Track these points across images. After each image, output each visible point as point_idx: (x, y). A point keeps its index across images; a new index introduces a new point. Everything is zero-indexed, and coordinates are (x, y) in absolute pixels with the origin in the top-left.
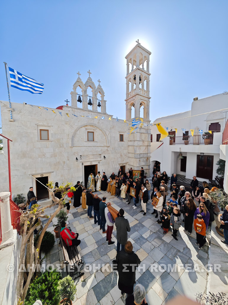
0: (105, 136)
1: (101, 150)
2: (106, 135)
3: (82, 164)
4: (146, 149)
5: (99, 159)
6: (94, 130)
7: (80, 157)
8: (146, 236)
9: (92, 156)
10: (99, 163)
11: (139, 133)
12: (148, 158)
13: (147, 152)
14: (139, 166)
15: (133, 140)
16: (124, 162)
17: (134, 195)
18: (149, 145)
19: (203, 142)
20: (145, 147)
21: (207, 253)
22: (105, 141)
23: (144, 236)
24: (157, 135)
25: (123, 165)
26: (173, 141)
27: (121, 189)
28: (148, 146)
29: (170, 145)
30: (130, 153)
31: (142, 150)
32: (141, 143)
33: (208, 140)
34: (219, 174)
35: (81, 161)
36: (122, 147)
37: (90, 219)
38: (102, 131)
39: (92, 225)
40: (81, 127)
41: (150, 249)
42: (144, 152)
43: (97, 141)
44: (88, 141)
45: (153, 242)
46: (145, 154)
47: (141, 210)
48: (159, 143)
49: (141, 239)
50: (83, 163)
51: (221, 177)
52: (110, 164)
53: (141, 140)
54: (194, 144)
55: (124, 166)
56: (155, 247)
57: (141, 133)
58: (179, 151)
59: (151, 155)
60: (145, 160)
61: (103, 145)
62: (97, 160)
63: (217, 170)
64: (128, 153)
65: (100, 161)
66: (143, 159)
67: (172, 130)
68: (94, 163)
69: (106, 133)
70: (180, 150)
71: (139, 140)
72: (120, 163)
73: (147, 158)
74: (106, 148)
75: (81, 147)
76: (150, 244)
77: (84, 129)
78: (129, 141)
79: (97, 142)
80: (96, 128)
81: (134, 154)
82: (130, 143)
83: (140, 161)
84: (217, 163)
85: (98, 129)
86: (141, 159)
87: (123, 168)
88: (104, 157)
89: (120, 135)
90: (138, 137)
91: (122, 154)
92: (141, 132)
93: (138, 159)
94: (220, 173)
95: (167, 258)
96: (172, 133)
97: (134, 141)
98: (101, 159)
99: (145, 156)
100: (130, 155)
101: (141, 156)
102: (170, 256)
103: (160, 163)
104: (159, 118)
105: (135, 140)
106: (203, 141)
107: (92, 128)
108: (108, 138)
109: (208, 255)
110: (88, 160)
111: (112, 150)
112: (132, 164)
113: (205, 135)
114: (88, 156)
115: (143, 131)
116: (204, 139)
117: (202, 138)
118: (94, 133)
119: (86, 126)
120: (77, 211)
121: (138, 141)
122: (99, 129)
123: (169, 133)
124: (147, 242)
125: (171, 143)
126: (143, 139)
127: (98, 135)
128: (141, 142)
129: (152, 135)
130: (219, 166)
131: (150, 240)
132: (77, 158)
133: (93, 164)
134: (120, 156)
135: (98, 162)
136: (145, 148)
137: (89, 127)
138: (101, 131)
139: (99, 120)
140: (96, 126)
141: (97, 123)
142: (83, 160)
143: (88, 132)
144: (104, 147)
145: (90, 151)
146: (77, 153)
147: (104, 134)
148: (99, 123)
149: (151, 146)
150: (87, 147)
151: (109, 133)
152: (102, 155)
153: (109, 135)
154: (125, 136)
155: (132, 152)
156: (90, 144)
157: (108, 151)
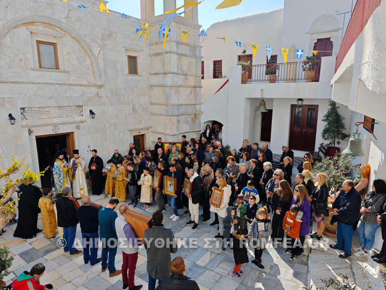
0: (90, 58)
1: (82, 95)
2: (93, 54)
3: (30, 132)
4: (193, 93)
5: (78, 119)
6: (55, 37)
7: (19, 111)
8: (204, 262)
9: (57, 111)
10: (78, 127)
11: (176, 55)
12: (195, 115)
13: (193, 102)
14: (178, 133)
15: (162, 72)
16: (142, 126)
17: (173, 191)
18: (197, 85)
19: (303, 77)
20: (190, 89)
21: (306, 264)
22: (91, 72)
23: (199, 263)
24: (215, 62)
25: (141, 134)
26: (247, 75)
27: (139, 183)
28: (195, 87)
29: (242, 83)
30: (154, 104)
31: (183, 97)
32: (179, 80)
33: (312, 73)
34: (325, 139)
35: (24, 122)
36: (135, 89)
37: (73, 257)
38: (79, 43)
39: (80, 267)
40: (16, 27)
41: (212, 281)
42: (188, 102)
43: (67, 69)
44: (40, 67)
45: (218, 270)
46: (189, 106)
47: (188, 221)
48: (220, 82)
49: (194, 269)
50: (32, 129)
51: (329, 145)
52: (108, 131)
53: (180, 72)
54: (287, 80)
55: (143, 135)
56: (222, 276)
57: (181, 55)
58: (259, 96)
59: (203, 108)
60: (190, 120)
61: (86, 83)
62: (72, 120)
63: (324, 131)
64: (151, 104)
65: (81, 124)
66: (186, 116)
67: (245, 52)
68: (62, 130)
69: (91, 50)
70: (262, 94)
71: (175, 70)
72: (132, 128)
73: (193, 115)
74: (94, 90)
75: (22, 85)
76: (212, 273)
77: (23, 31)
78: (150, 74)
79: (68, 72)
80: (63, 32)
81: (164, 107)
82: (155, 80)
83: (178, 121)
84: (323, 118)
85: (69, 36)
86: (182, 118)
87: (139, 141)
88: (92, 113)
89: (130, 57)
90: (172, 62)
91: (136, 107)
92: (179, 52)
93: (176, 118)
94: (328, 136)
95: (244, 288)
96: (245, 58)
97: (165, 74)
98: (83, 118)
99: (190, 110)
100: (155, 109)
101: (182, 110)
102: (248, 284)
103: (223, 125)
104: (219, 23)
105: (166, 71)
106: (302, 74)
107: (48, 30)
108: (97, 63)
109: (308, 267)
110: (48, 121)
111: (109, 95)
112: (163, 131)
113: (308, 63)
114: (46, 109)
115: (184, 50)
116: (304, 70)
117: (301, 67)
118: (58, 47)
119: (32, 23)
120: (31, 247)
121: (174, 73)
122: (71, 35)
123: (240, 58)
124: (207, 271)
125: (244, 79)
126: (185, 69)
127: (69, 53)
128: (181, 77)
129: (203, 62)
130: (326, 123)
131: (213, 267)
132: (10, 115)
134: (131, 111)
135: (75, 125)
136: (189, 92)
137: (40, 28)
138: (76, 44)
139: (70, 10)
140: (62, 27)
141: (64, 19)
142: (30, 122)
143: (39, 42)
144: (87, 87)
145: (50, 98)
146: (10, 103)
147: (88, 52)
148: (69, 18)
149: (201, 87)
150: (38, 85)
151: (100, 50)
152: (83, 107)
153: (100, 56)
154: (142, 61)
155: (160, 101)
156: (48, 76)
157: (100, 97)
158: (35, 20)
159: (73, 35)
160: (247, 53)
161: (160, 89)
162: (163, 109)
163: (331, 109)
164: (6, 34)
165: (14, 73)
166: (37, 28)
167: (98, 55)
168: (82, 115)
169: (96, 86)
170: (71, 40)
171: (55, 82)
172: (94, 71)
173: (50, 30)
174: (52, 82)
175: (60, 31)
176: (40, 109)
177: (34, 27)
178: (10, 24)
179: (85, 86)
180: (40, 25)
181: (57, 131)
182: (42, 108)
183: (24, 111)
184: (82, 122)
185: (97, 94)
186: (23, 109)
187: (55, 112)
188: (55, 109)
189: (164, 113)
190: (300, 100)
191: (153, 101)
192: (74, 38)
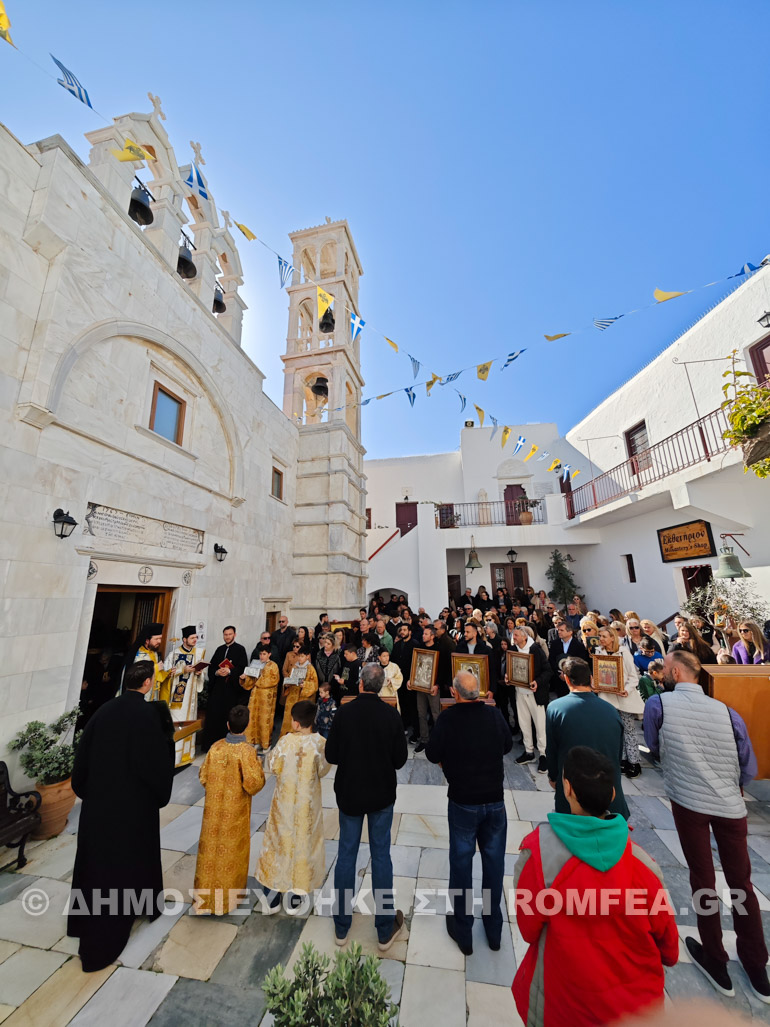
0: (231, 447)
1: (208, 510)
2: (237, 442)
4: (358, 544)
5: (194, 558)
6: (186, 390)
7: (84, 510)
9: (161, 531)
10: (187, 578)
11: (347, 478)
12: (360, 579)
13: (359, 557)
14: (346, 606)
15: (324, 501)
16: (280, 595)
18: (362, 531)
20: (355, 535)
22: (227, 473)
25: (275, 609)
28: (361, 534)
29: (441, 527)
30: (302, 555)
31: (350, 546)
32: (349, 518)
35: (87, 541)
36: (277, 524)
38: (221, 417)
40: (129, 337)
42: (354, 554)
43: (193, 452)
44: (151, 427)
46: (356, 563)
47: (520, 755)
50: (98, 563)
52: (235, 596)
57: (350, 481)
60: (355, 585)
61: (216, 488)
62: (182, 559)
64: (294, 555)
65: (196, 572)
66: (352, 579)
67: (406, 498)
68: (159, 579)
69: (237, 435)
72: (268, 595)
73: (358, 579)
74: (226, 506)
75: (107, 450)
77: (140, 349)
78: (297, 506)
79: (193, 459)
80: (201, 389)
81: (325, 558)
82: (306, 515)
85: (207, 400)
86: (349, 582)
88: (219, 550)
89: (275, 471)
90: (344, 487)
91: (277, 556)
93: (345, 578)
96: (406, 508)
97: (329, 504)
98: (201, 558)
99: (356, 569)
100: (304, 564)
103: (407, 596)
105: (332, 499)
107: (179, 373)
108: (242, 459)
110: (134, 551)
111: (246, 524)
114: (141, 522)
118: (188, 409)
119: (159, 346)
121: (346, 504)
122: (211, 399)
125: (444, 523)
127: (202, 427)
132: (60, 513)
133: (151, 584)
134: (270, 563)
135: (183, 571)
136: (355, 539)
137: (168, 363)
138: (215, 417)
139: (220, 360)
140: (204, 379)
141: (212, 367)
142: (100, 542)
143: (159, 389)
144: (218, 498)
145: (155, 498)
147: (229, 438)
148: (219, 371)
149: (366, 536)
150: (141, 464)
151: (248, 442)
152: (206, 535)
153: (247, 450)
154: (288, 481)
155: (314, 550)
156: (161, 452)
157: (233, 523)
158: (168, 343)
159: (217, 399)
160: (411, 500)
161: (315, 528)
162: (322, 564)
163: (554, 564)
164: (107, 339)
165: (99, 419)
166: (164, 360)
167: (246, 445)
168: (201, 552)
169: (231, 500)
170: (210, 407)
171: (171, 470)
172: (232, 472)
173: (182, 375)
174: (165, 466)
175: (198, 385)
176: (129, 517)
177: (159, 357)
178: (127, 326)
179: (216, 494)
180: (169, 359)
181: (148, 578)
182: (133, 515)
183: (92, 514)
184: (199, 566)
185: (230, 516)
186: (93, 506)
187: (154, 531)
188: (156, 524)
189: (324, 570)
190: (512, 552)
191: (297, 551)
192: (215, 406)
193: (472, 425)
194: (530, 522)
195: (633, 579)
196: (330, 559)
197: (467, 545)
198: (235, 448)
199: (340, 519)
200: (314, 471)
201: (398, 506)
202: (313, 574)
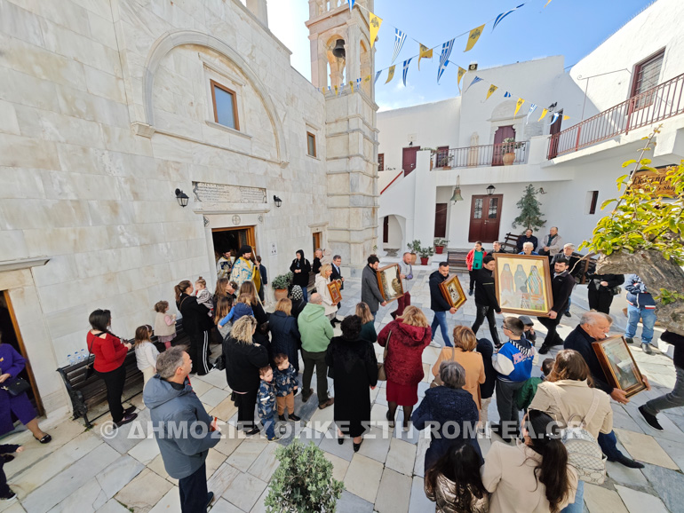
0: (274, 124)
1: (266, 173)
2: (277, 118)
3: (206, 222)
5: (262, 207)
6: (234, 82)
7: (191, 187)
9: (239, 192)
10: (260, 219)
11: (362, 135)
12: (374, 208)
13: (372, 194)
14: (363, 228)
15: (346, 155)
16: (321, 221)
18: (375, 174)
22: (274, 144)
24: (378, 156)
25: (317, 231)
28: (374, 177)
29: (437, 167)
30: (333, 195)
31: (366, 186)
35: (198, 206)
36: (314, 175)
38: (263, 99)
40: (182, 46)
42: (368, 193)
43: (249, 133)
44: (216, 121)
46: (369, 198)
50: (208, 217)
52: (291, 226)
55: (319, 233)
57: (365, 137)
60: (369, 214)
61: (269, 157)
62: (255, 208)
64: (328, 195)
65: (265, 215)
66: (367, 210)
67: (411, 143)
68: (244, 222)
69: (276, 112)
71: (362, 153)
72: (313, 223)
73: (372, 209)
74: (277, 169)
75: (192, 143)
77: (192, 56)
78: (327, 159)
79: (249, 137)
80: (244, 78)
81: (348, 197)
82: (333, 166)
85: (250, 86)
88: (276, 199)
89: (309, 135)
91: (316, 197)
93: (362, 210)
96: (412, 151)
97: (349, 157)
98: (266, 207)
99: (370, 202)
100: (334, 201)
101: (365, 202)
105: (351, 154)
107: (226, 68)
108: (282, 132)
110: (227, 207)
111: (292, 179)
114: (225, 188)
115: (367, 131)
118: (238, 98)
119: (206, 47)
121: (361, 156)
122: (253, 85)
126: (367, 154)
127: (251, 111)
128: (365, 163)
133: (241, 225)
134: (311, 203)
135: (257, 215)
136: (369, 182)
137: (216, 61)
138: (259, 100)
139: (253, 47)
140: (244, 69)
141: (248, 57)
142: (204, 205)
143: (215, 85)
144: (271, 164)
145: (230, 171)
146: (178, 170)
147: (272, 117)
148: (253, 58)
149: (378, 177)
150: (216, 149)
151: (285, 116)
152: (267, 191)
153: (285, 123)
154: (320, 141)
155: (341, 191)
156: (227, 138)
157: (284, 180)
158: (212, 43)
159: (257, 85)
160: (414, 145)
161: (341, 176)
162: (345, 201)
163: (527, 196)
164: (168, 54)
165: (182, 122)
166: (212, 59)
167: (284, 119)
168: (266, 203)
169: (280, 164)
170: (253, 92)
171: (236, 150)
172: (277, 143)
173: (229, 70)
174: (231, 148)
175: (240, 74)
176: (218, 187)
177: (208, 57)
178: (178, 37)
179: (269, 161)
180: (216, 57)
181: (237, 222)
182: (220, 185)
183: (196, 188)
184: (266, 212)
185: (281, 175)
186: (195, 183)
187: (235, 194)
188: (235, 189)
189: (347, 205)
190: (491, 187)
191: (330, 192)
192: (256, 90)
193: (476, 68)
194: (511, 162)
195: (592, 211)
196: (351, 198)
197: (454, 183)
198: (277, 124)
199: (357, 169)
200: (338, 131)
201: (404, 150)
202: (340, 208)
